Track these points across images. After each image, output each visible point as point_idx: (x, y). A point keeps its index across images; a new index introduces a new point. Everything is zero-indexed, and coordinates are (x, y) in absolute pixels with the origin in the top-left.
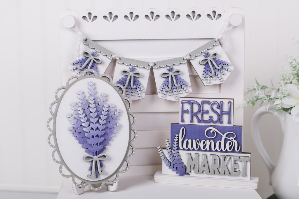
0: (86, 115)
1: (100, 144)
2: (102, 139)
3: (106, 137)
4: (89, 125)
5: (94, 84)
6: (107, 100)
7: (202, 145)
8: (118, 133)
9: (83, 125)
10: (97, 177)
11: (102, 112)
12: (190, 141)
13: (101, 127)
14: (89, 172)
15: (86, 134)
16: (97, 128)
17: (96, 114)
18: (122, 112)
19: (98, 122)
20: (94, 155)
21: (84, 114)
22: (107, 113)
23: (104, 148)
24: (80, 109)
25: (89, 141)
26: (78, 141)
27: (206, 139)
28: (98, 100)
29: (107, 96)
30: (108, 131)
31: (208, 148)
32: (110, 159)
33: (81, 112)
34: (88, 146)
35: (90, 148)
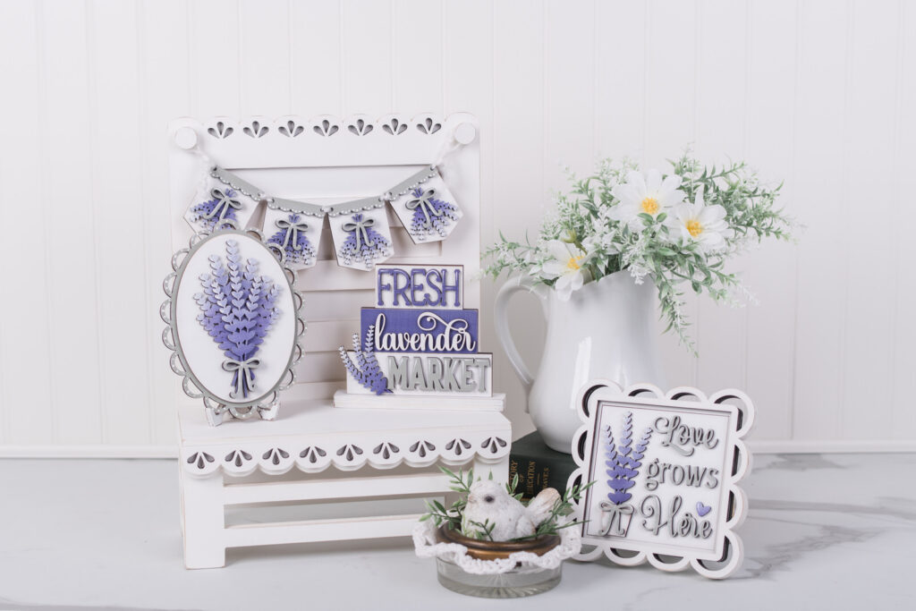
0: (225, 295)
1: (249, 342)
2: (253, 333)
3: (259, 330)
4: (231, 312)
5: (237, 244)
6: (258, 270)
7: (412, 342)
8: (276, 323)
9: (222, 311)
10: (245, 396)
11: (252, 290)
12: (393, 336)
13: (250, 315)
14: (233, 389)
15: (227, 326)
16: (245, 317)
17: (242, 292)
18: (283, 290)
19: (245, 305)
20: (239, 360)
21: (222, 294)
22: (259, 291)
23: (256, 349)
24: (215, 285)
25: (232, 338)
26: (211, 339)
27: (420, 332)
28: (244, 270)
29: (258, 264)
30: (261, 320)
31: (422, 346)
32: (265, 367)
33: (217, 290)
34: (229, 345)
35: (234, 349)
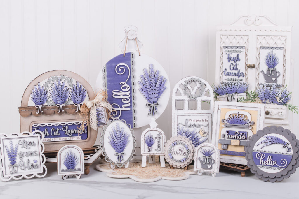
0: (116, 137)
1: (121, 148)
2: (122, 146)
3: (124, 145)
4: (117, 141)
5: (119, 124)
6: (124, 130)
8: (128, 144)
9: (115, 140)
10: (120, 162)
11: (122, 135)
13: (122, 142)
14: (117, 160)
15: (116, 144)
16: (120, 142)
17: (120, 136)
18: (130, 135)
19: (121, 139)
20: (119, 153)
22: (124, 135)
23: (123, 150)
24: (113, 134)
25: (117, 147)
26: (112, 147)
28: (120, 130)
29: (124, 129)
30: (124, 143)
32: (125, 155)
33: (114, 135)
34: (117, 149)
35: (118, 150)
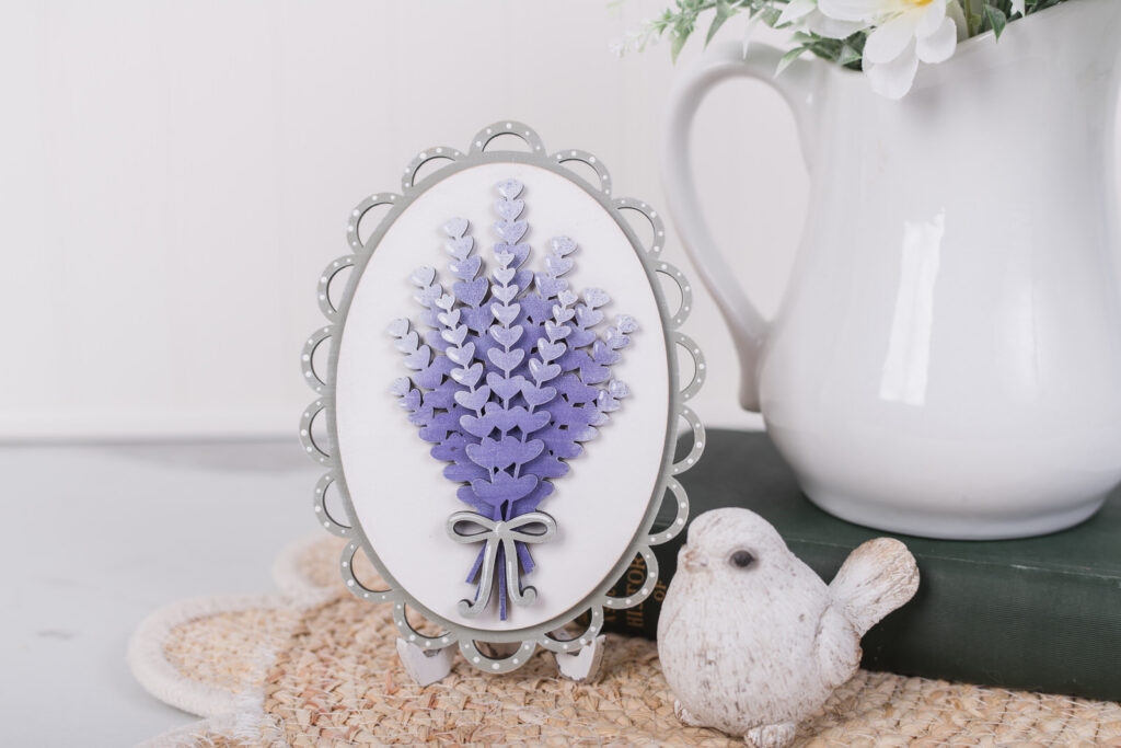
0: (472, 333)
1: (525, 469)
2: (536, 447)
3: (555, 436)
4: (483, 381)
5: (523, 194)
6: (574, 271)
8: (610, 423)
9: (456, 375)
11: (549, 326)
13: (534, 395)
15: (465, 421)
16: (518, 398)
17: (518, 331)
18: (640, 331)
19: (523, 367)
20: (491, 518)
21: (464, 329)
22: (568, 330)
23: (542, 489)
24: (448, 302)
25: (478, 454)
30: (565, 411)
33: (450, 318)
34: (469, 474)
35: (479, 486)
